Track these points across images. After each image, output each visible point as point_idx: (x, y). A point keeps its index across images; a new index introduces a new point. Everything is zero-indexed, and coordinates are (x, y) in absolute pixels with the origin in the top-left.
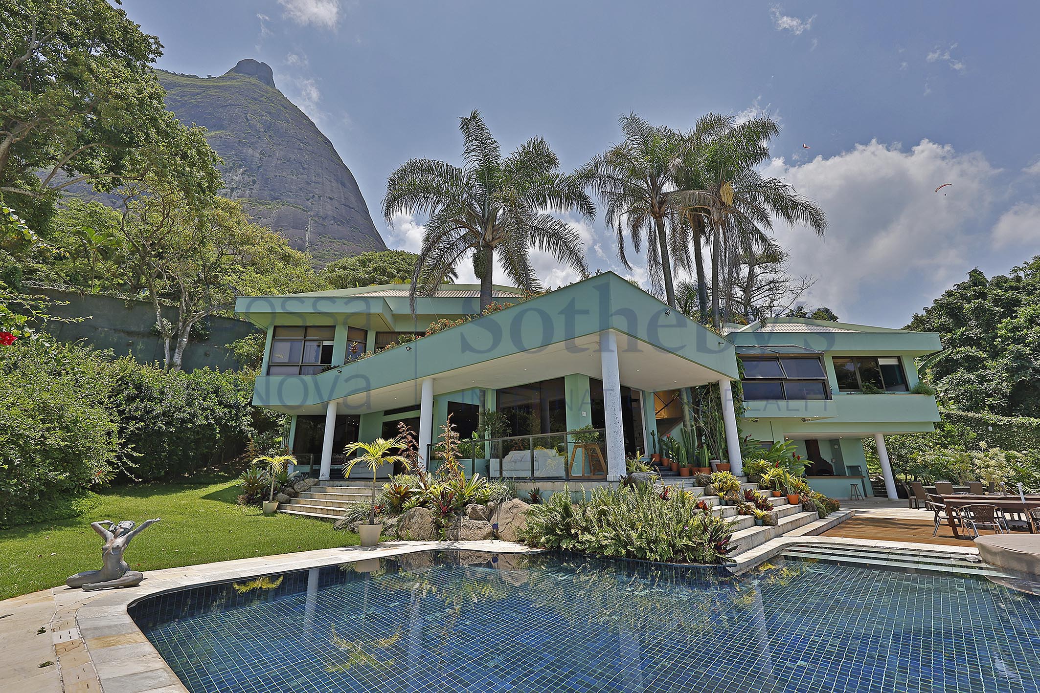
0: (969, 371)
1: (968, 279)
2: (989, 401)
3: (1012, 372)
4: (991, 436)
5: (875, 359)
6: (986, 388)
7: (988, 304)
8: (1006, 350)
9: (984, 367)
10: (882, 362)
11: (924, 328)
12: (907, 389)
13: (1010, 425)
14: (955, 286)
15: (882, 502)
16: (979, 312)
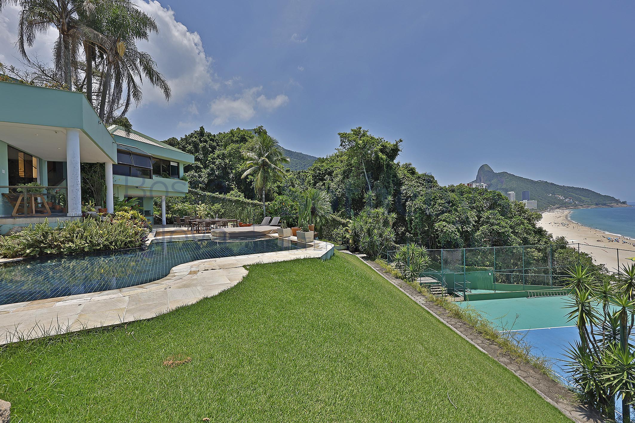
0: (196, 172)
1: (199, 130)
2: (200, 185)
3: (209, 175)
4: (198, 199)
5: (169, 162)
6: (200, 180)
7: (208, 146)
8: (209, 166)
9: (201, 171)
10: (172, 164)
11: (179, 147)
12: (179, 178)
13: (205, 195)
14: (194, 131)
15: (160, 226)
16: (204, 148)
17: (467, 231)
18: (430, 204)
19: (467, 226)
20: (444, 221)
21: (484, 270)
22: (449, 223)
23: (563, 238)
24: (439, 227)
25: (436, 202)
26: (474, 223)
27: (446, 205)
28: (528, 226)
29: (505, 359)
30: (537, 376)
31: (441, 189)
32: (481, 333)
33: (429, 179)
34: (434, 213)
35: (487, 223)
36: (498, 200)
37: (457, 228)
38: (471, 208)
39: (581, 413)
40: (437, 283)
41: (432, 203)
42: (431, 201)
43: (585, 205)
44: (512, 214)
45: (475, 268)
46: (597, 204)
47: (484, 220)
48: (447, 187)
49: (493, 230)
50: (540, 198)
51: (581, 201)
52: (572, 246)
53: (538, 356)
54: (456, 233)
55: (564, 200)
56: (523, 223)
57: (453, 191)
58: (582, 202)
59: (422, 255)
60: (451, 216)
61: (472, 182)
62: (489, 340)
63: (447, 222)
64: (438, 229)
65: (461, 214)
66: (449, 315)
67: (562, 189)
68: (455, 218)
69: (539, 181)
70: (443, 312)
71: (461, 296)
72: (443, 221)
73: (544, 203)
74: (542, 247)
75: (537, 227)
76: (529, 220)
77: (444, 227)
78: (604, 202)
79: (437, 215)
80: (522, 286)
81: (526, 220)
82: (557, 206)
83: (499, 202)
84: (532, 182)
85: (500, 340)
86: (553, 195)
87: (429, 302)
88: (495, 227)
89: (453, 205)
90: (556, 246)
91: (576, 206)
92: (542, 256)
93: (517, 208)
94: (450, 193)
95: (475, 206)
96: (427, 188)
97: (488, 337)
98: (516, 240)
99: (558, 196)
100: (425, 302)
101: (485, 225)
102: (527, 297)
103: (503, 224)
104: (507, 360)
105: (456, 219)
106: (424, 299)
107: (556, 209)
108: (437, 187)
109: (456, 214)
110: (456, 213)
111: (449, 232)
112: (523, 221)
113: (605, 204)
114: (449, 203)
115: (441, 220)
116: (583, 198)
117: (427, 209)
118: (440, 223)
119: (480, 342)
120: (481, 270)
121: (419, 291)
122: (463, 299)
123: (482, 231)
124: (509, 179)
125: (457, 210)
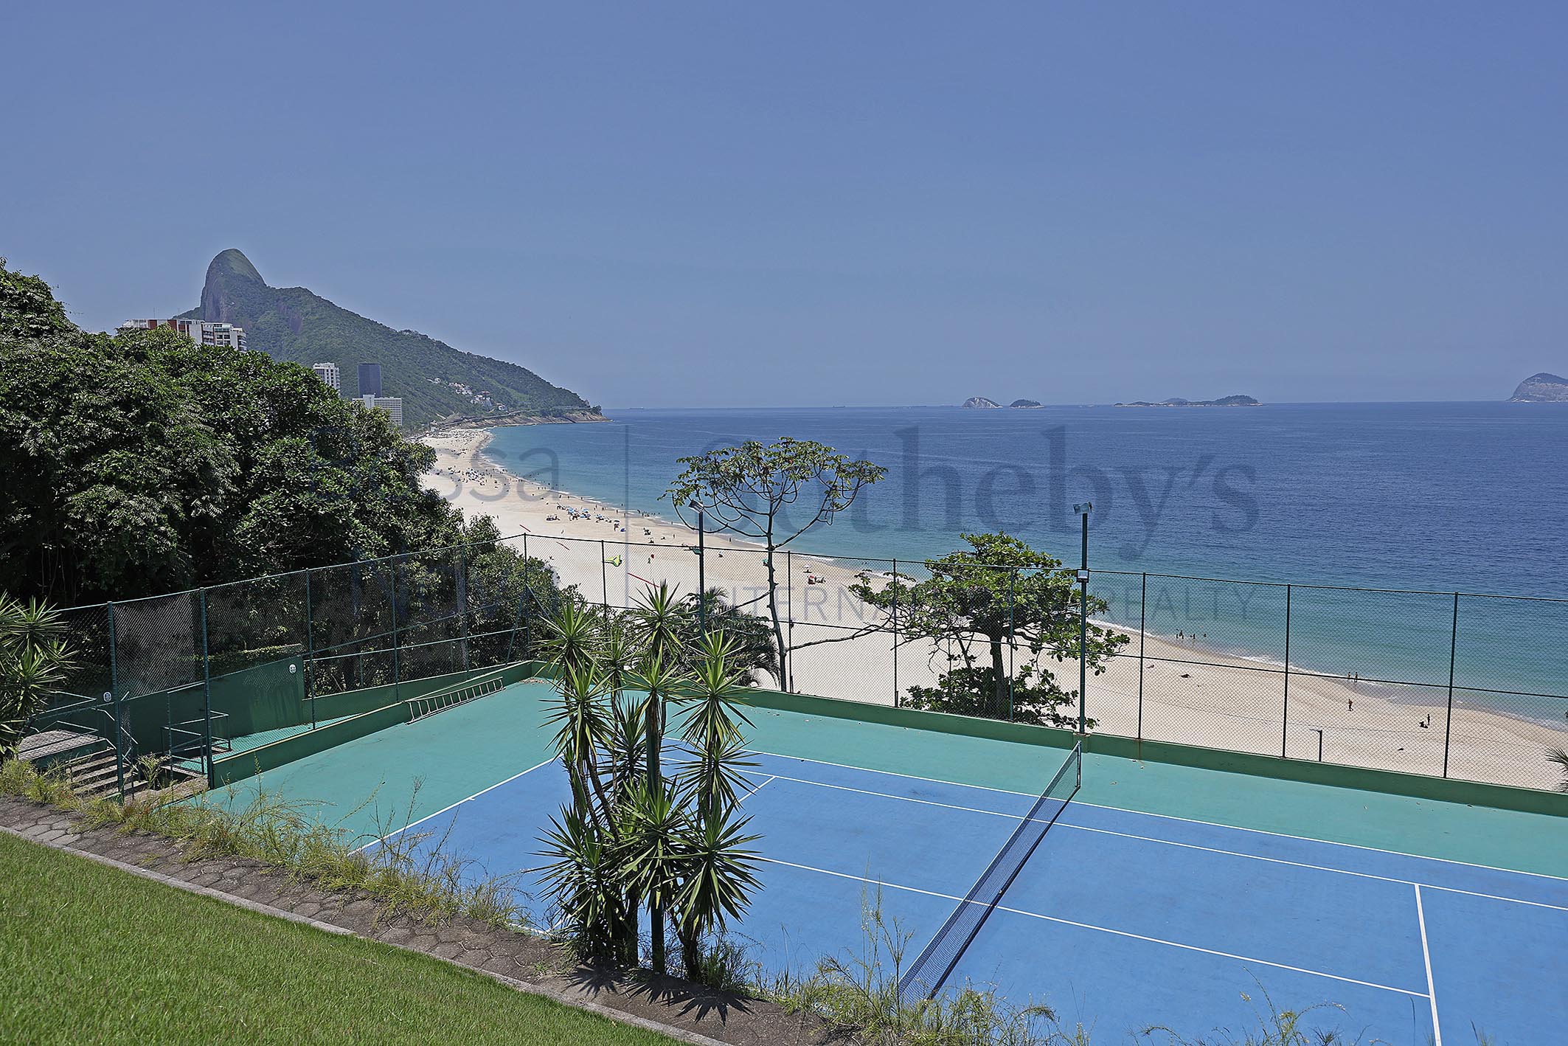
17: (205, 518)
18: (41, 408)
19: (204, 498)
20: (109, 481)
21: (271, 659)
22: (129, 489)
23: (486, 521)
24: (90, 509)
25: (67, 402)
26: (227, 483)
27: (116, 413)
28: (400, 488)
29: (398, 931)
30: (483, 939)
31: (88, 342)
32: (313, 878)
33: (25, 292)
34: (61, 451)
35: (276, 482)
36: (308, 399)
37: (164, 511)
38: (213, 426)
39: (582, 986)
40: (98, 746)
41: (49, 403)
42: (44, 394)
43: (519, 414)
44: (351, 447)
45: (239, 655)
46: (544, 414)
47: (263, 472)
48: (113, 334)
49: (298, 507)
50: (410, 389)
51: (511, 404)
52: (507, 544)
53: (477, 885)
54: (163, 528)
55: (472, 398)
56: (388, 478)
57: (140, 357)
58: (511, 406)
59: (33, 640)
60: (139, 460)
61: (184, 315)
62: (340, 890)
63: (122, 485)
64: (83, 518)
65: (178, 453)
66: (190, 854)
67: (464, 363)
68: (156, 470)
69: (406, 331)
70: (164, 852)
71: (196, 772)
72: (102, 483)
73: (422, 408)
74: (438, 554)
75: (423, 490)
76: (401, 468)
77: (111, 506)
78: (559, 408)
79: (77, 459)
80: (393, 690)
81: (393, 469)
82: (455, 416)
83: (310, 406)
84: (386, 331)
85: (373, 879)
86: (443, 382)
87: (96, 830)
88: (303, 499)
89: (145, 415)
90: (472, 546)
91: (498, 417)
92: (440, 582)
93: (364, 428)
94: (124, 367)
95: (230, 419)
96: (16, 333)
97: (339, 882)
98: (370, 538)
99: (456, 385)
100: (78, 836)
101: (268, 493)
102: (407, 719)
103: (330, 485)
104: (403, 931)
105: (158, 472)
106: (68, 824)
107: (453, 425)
108: (70, 336)
109: (158, 453)
110: (158, 448)
111: (136, 527)
112: (385, 472)
113: (559, 414)
114: (126, 405)
115: (94, 480)
116: (515, 395)
117: (24, 430)
118: (90, 493)
119: (314, 908)
120: (264, 658)
121: (40, 799)
122: (202, 781)
123: (259, 514)
124: (317, 316)
125: (162, 436)
